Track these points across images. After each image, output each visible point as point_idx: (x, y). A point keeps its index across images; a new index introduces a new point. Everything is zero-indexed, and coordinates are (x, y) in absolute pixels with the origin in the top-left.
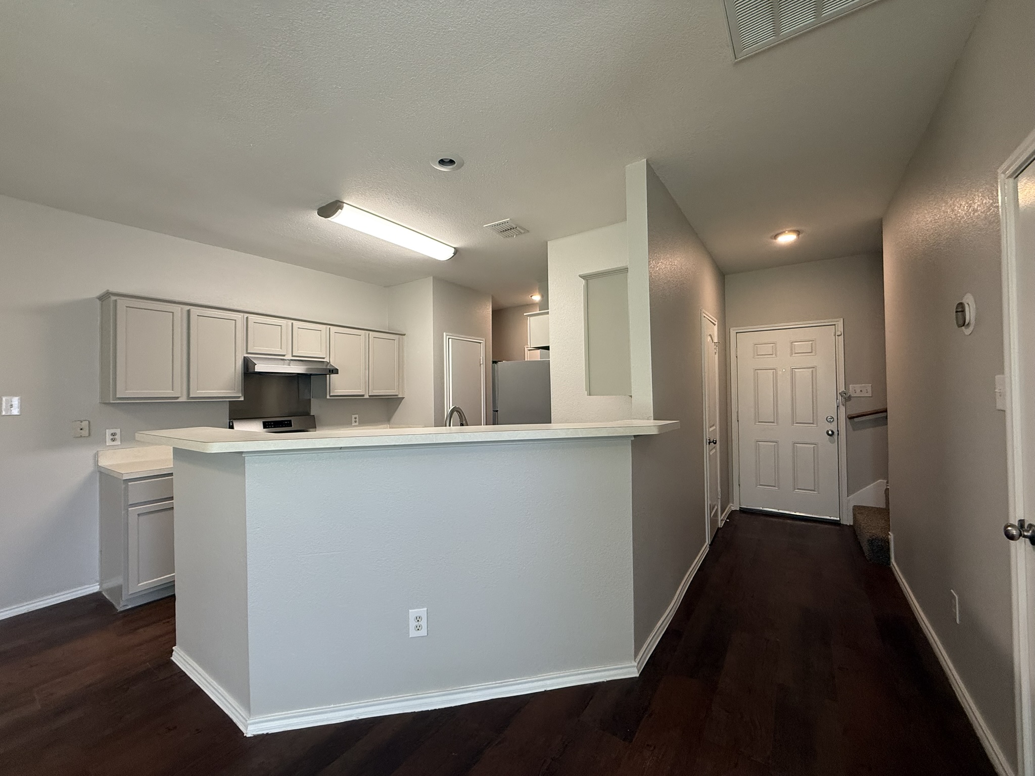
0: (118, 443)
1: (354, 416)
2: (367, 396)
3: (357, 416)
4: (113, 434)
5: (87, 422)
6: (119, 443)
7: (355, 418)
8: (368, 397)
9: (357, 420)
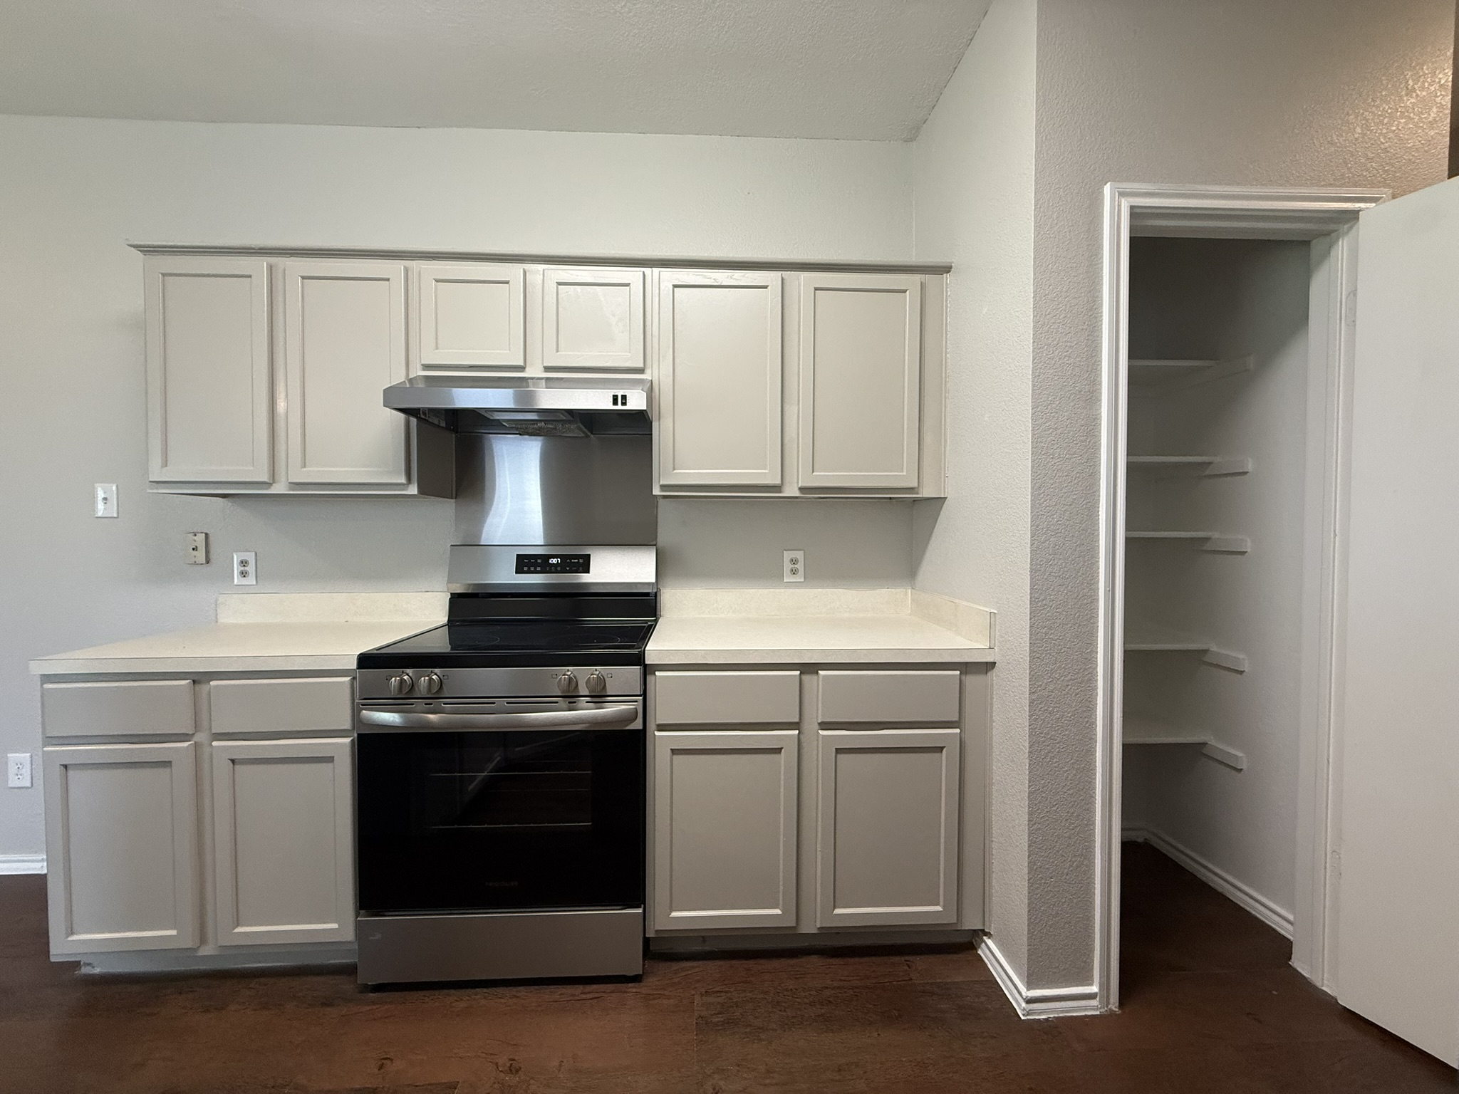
0: (251, 580)
1: (787, 556)
2: (791, 491)
3: (799, 555)
4: (244, 563)
5: (204, 535)
6: (254, 583)
7: (794, 561)
8: (797, 494)
9: (800, 566)
